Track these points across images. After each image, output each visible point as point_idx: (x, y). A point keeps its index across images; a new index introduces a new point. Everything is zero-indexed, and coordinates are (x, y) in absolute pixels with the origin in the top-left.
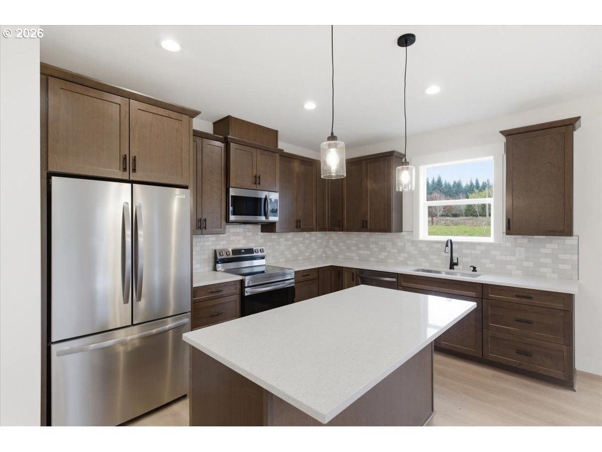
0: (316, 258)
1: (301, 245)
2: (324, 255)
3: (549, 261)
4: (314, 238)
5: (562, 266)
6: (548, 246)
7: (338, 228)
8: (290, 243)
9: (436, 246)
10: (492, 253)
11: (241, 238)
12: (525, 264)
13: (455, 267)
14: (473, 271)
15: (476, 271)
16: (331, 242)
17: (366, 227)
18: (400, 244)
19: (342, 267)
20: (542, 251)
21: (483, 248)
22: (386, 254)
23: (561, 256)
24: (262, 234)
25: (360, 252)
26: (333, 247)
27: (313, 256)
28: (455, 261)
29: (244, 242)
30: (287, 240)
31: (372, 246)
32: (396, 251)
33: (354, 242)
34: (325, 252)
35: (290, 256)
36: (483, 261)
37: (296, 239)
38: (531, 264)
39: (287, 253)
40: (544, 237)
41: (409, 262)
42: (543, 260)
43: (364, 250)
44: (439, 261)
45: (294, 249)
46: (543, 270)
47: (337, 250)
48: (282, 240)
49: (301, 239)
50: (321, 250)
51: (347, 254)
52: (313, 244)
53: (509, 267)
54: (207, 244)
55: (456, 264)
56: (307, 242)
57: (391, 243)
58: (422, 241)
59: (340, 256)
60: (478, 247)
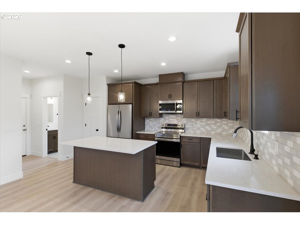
11: (175, 120)
29: (176, 121)
54: (161, 121)
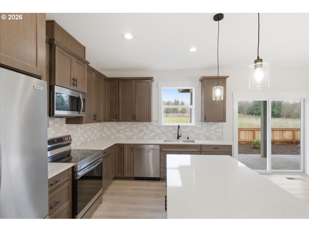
0: (96, 139)
1: (89, 132)
2: (100, 137)
3: (214, 132)
4: (95, 126)
5: (218, 134)
6: (214, 126)
7: (115, 120)
8: (83, 130)
9: (170, 128)
10: (194, 130)
12: (206, 134)
13: (180, 138)
14: (188, 139)
15: (189, 139)
16: (105, 129)
17: (135, 119)
18: (151, 128)
19: (124, 144)
20: (212, 128)
21: (191, 128)
22: (143, 134)
23: (218, 130)
24: (66, 125)
25: (127, 133)
26: (107, 131)
27: (95, 139)
28: (180, 135)
30: (81, 129)
31: (134, 130)
32: (148, 132)
33: (123, 128)
34: (101, 135)
35: (83, 140)
36: (191, 134)
37: (86, 128)
38: (208, 134)
39: (81, 138)
40: (212, 123)
41: (156, 137)
42: (212, 132)
43: (129, 132)
44: (171, 136)
45: (85, 135)
46: (212, 136)
47: (110, 133)
48: (79, 129)
49: (89, 127)
50: (99, 134)
51: (117, 135)
52: (95, 130)
53: (200, 136)
55: (180, 136)
56: (92, 129)
57: (146, 128)
58: (163, 126)
59: (112, 137)
60: (189, 128)
